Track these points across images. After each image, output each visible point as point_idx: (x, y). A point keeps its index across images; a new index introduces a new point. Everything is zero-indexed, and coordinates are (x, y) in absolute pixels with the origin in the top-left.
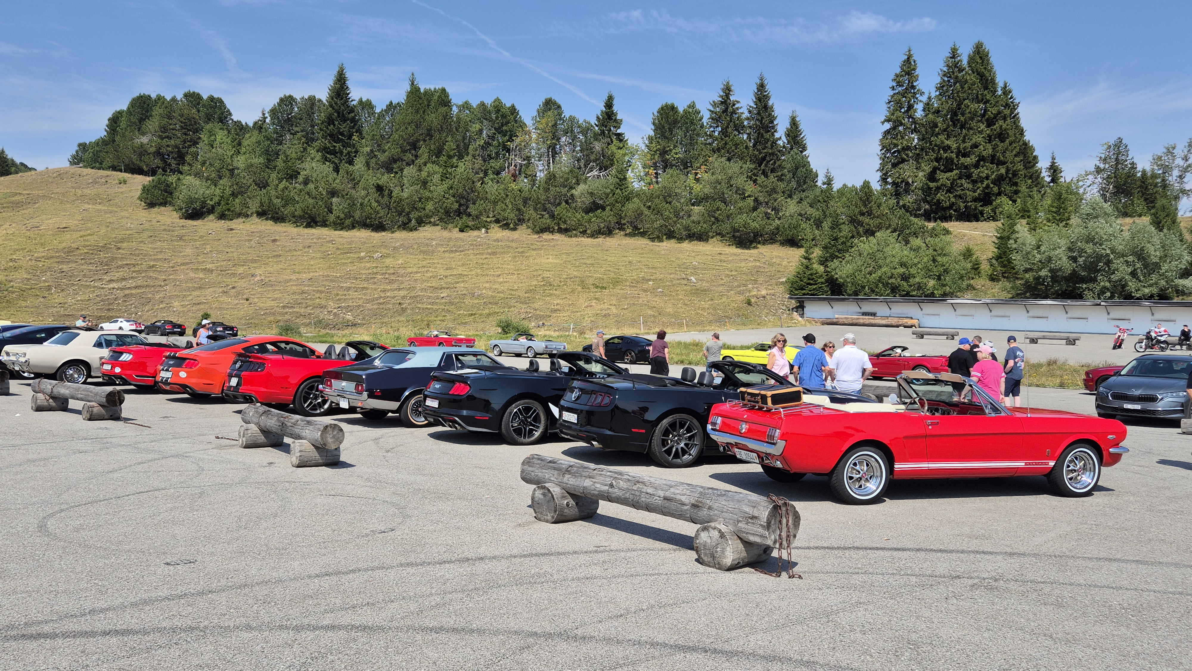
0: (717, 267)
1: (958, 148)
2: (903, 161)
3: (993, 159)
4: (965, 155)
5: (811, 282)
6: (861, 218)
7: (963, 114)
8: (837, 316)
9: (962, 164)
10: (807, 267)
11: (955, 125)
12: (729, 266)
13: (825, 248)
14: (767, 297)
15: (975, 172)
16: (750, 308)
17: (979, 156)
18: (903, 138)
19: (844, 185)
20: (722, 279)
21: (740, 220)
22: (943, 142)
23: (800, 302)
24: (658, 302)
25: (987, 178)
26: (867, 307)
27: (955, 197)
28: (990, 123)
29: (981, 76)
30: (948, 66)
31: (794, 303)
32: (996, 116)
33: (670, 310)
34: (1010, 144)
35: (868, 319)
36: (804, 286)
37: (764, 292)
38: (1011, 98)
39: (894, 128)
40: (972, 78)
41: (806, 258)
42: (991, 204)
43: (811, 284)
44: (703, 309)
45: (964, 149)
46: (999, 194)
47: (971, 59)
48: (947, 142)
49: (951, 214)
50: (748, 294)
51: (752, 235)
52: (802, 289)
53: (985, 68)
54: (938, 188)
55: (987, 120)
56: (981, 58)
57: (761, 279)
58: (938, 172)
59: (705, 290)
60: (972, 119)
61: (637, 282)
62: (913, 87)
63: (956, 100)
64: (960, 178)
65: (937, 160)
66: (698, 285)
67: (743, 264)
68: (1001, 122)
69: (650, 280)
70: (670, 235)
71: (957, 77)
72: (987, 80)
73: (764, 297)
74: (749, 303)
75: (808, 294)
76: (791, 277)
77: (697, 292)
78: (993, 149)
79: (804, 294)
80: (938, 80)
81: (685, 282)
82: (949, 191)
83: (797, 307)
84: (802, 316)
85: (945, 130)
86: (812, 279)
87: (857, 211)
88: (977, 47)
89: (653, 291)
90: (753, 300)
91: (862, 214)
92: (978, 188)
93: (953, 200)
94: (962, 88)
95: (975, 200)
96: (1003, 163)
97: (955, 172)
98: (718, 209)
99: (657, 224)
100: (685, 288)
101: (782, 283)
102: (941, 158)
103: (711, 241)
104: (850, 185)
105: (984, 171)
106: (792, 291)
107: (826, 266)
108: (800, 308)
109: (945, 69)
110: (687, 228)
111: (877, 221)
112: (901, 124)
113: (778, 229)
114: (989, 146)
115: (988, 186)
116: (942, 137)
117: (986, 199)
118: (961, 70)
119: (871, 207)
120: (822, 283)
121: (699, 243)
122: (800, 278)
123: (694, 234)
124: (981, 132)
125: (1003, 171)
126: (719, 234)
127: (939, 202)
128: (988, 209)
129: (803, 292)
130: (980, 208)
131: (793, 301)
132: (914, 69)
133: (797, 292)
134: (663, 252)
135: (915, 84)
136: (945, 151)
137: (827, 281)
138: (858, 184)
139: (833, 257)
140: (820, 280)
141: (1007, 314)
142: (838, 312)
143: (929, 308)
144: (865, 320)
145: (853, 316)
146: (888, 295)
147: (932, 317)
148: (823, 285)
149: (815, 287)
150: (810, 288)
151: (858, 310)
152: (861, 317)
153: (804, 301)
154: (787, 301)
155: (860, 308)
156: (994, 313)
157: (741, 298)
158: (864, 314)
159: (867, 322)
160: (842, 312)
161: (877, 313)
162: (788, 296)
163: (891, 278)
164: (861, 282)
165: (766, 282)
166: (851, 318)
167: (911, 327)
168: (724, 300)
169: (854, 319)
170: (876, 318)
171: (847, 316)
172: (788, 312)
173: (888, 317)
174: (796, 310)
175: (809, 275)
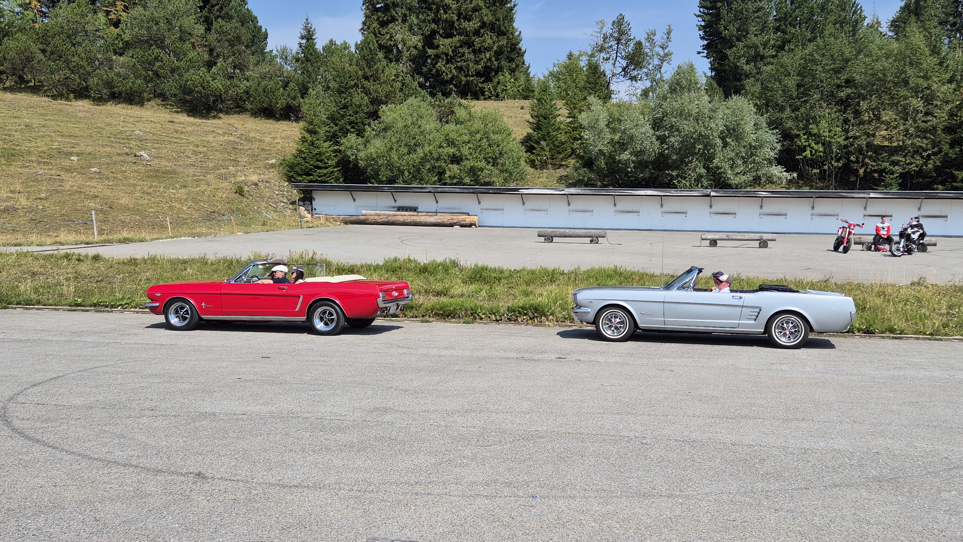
2: (393, 20)
5: (320, 164)
8: (364, 212)
10: (313, 144)
12: (191, 139)
13: (332, 118)
14: (260, 184)
15: (477, 41)
16: (244, 199)
19: (331, 41)
20: (188, 157)
27: (456, 68)
31: (296, 194)
35: (408, 216)
36: (311, 169)
37: (254, 178)
41: (308, 133)
42: (492, 81)
43: (321, 168)
46: (499, 68)
49: (450, 89)
50: (233, 180)
52: (309, 175)
54: (437, 56)
57: (243, 159)
58: (438, 36)
59: (169, 172)
61: (50, 157)
64: (462, 46)
65: (435, 21)
66: (156, 164)
69: (72, 154)
74: (240, 193)
75: (316, 181)
78: (494, 15)
79: (311, 181)
82: (449, 61)
89: (82, 170)
90: (244, 189)
91: (366, 78)
92: (481, 59)
93: (454, 72)
95: (478, 74)
97: (457, 38)
102: (440, 19)
105: (486, 40)
108: (307, 199)
113: (247, 92)
114: (489, 11)
115: (490, 59)
117: (487, 74)
120: (333, 166)
121: (129, 107)
126: (161, 96)
127: (439, 73)
128: (489, 87)
129: (309, 178)
130: (482, 85)
131: (295, 191)
133: (299, 178)
137: (338, 164)
139: (344, 132)
141: (589, 208)
142: (362, 206)
143: (489, 201)
144: (405, 218)
145: (388, 212)
146: (434, 183)
147: (494, 213)
148: (335, 170)
149: (325, 171)
150: (319, 173)
151: (392, 203)
152: (399, 213)
153: (311, 191)
154: (287, 191)
155: (395, 201)
156: (573, 206)
157: (225, 184)
158: (400, 209)
159: (409, 219)
160: (369, 207)
161: (418, 208)
162: (287, 183)
163: (438, 159)
164: (398, 165)
165: (251, 164)
166: (384, 215)
167: (470, 225)
168: (203, 187)
169: (389, 215)
170: (420, 214)
171: (378, 212)
172: (291, 206)
173: (436, 212)
174: (301, 203)
175: (317, 154)
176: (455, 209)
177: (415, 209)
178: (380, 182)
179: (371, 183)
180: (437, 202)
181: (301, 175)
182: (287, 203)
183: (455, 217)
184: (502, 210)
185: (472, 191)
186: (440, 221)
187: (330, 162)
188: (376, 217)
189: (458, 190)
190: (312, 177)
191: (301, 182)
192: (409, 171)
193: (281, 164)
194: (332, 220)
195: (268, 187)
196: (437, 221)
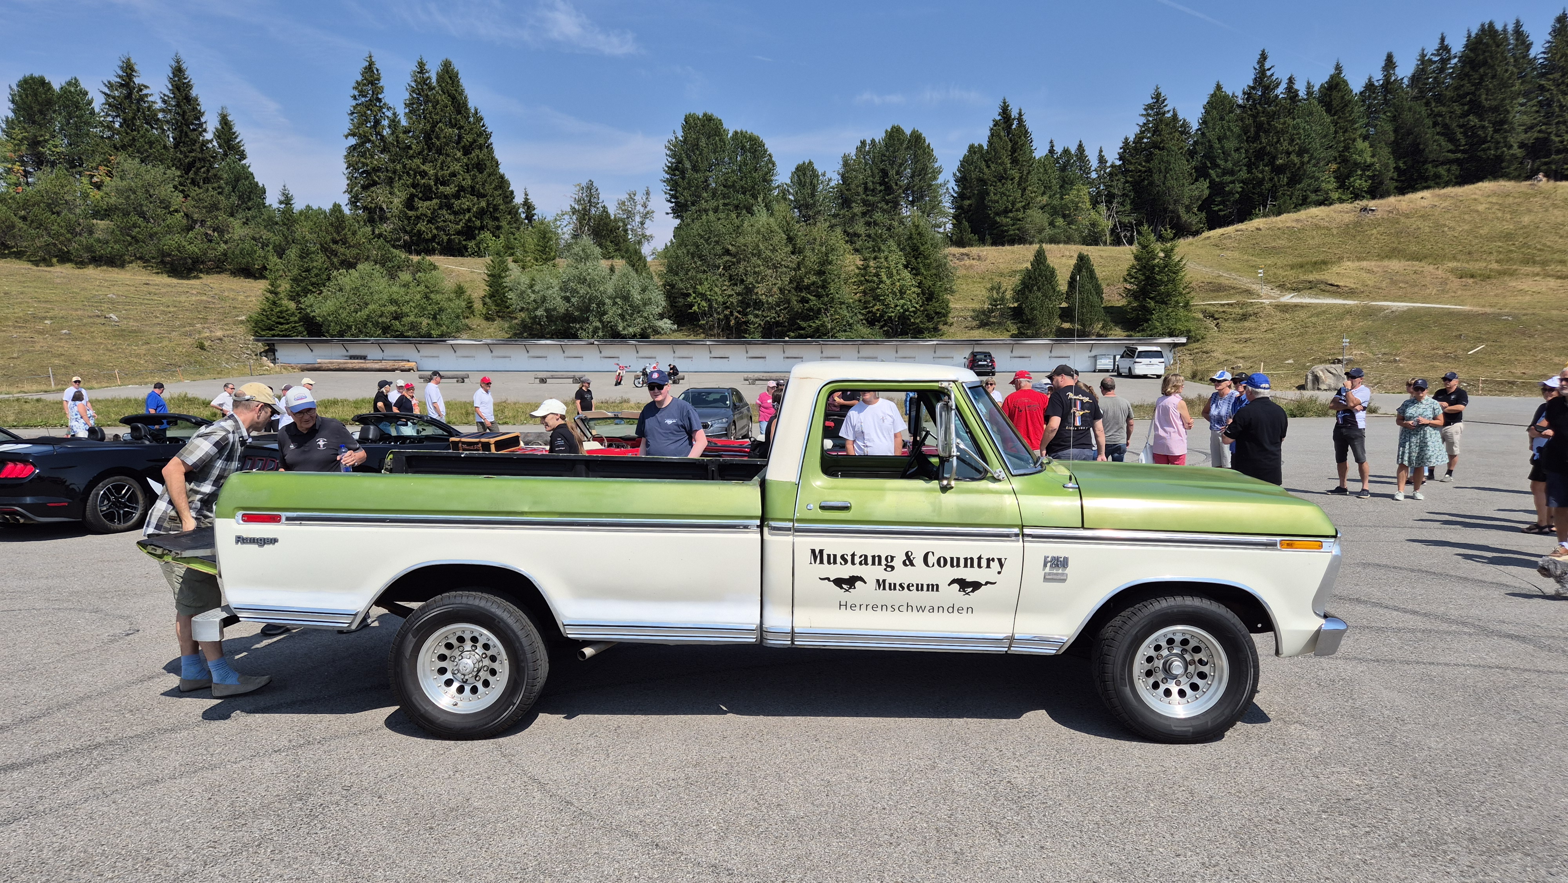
0: (146, 301)
1: (436, 175)
2: (375, 183)
3: (473, 191)
4: (444, 184)
5: (282, 320)
6: (334, 247)
7: (438, 138)
8: (319, 361)
9: (442, 192)
10: (274, 303)
11: (430, 150)
12: (164, 300)
13: (295, 280)
14: (225, 339)
15: (456, 203)
16: (205, 353)
17: (458, 186)
18: (372, 157)
19: (308, 206)
20: (156, 317)
21: (171, 241)
22: (419, 167)
23: (268, 345)
24: (64, 346)
25: (469, 210)
26: (355, 350)
27: (437, 228)
28: (467, 151)
29: (453, 98)
30: (415, 81)
31: (261, 347)
32: (471, 144)
33: (87, 357)
34: (489, 176)
35: (356, 364)
36: (273, 325)
37: (219, 334)
38: (483, 126)
39: (362, 144)
40: (444, 99)
41: (271, 292)
42: (475, 239)
43: (282, 324)
44: (138, 356)
45: (442, 176)
46: (482, 228)
47: (440, 78)
48: (423, 167)
49: (433, 247)
50: (197, 336)
51: (190, 261)
52: (271, 330)
53: (456, 90)
54: (418, 218)
55: (464, 147)
56: (450, 78)
57: (212, 317)
58: (416, 200)
59: (135, 331)
60: (447, 144)
61: (26, 321)
62: (379, 100)
63: (429, 121)
64: (440, 208)
65: (414, 186)
66: (124, 324)
67: (183, 298)
68: (477, 151)
69: (45, 318)
70: (64, 258)
71: (427, 96)
72: (459, 104)
73: (221, 339)
74: (202, 347)
75: (278, 335)
76: (254, 316)
77: (122, 334)
78: (473, 180)
79: (274, 336)
80: (407, 96)
81: (103, 321)
82: (429, 222)
83: (266, 352)
84: (274, 361)
85: (419, 153)
86: (282, 318)
87: (329, 238)
88: (445, 65)
89: (53, 332)
90: (207, 344)
91: (335, 242)
92: (461, 220)
93: (435, 231)
94: (434, 107)
95: (458, 233)
96: (484, 196)
97: (435, 201)
98: (135, 226)
99: (38, 243)
100: (103, 328)
101: (242, 322)
102: (418, 185)
103: (129, 267)
104: (315, 207)
105: (465, 202)
106: (257, 332)
107: (299, 302)
108: (270, 351)
109: (413, 84)
110: (89, 249)
111: (355, 251)
112: (369, 141)
113: (225, 254)
114: (467, 176)
115: (470, 220)
116: (417, 161)
117: (469, 232)
118: (431, 88)
119: (345, 235)
120: (295, 322)
121: (110, 269)
122: (267, 316)
123: (101, 257)
124: (458, 160)
125: (483, 204)
126: (141, 258)
127: (420, 233)
128: (471, 244)
129: (272, 333)
130: (464, 243)
131: (260, 344)
132: (378, 79)
133: (264, 333)
134: (58, 281)
135: (380, 96)
136: (423, 178)
137: (300, 320)
138: (327, 207)
139: (306, 292)
140: (292, 319)
141: (508, 355)
142: (319, 356)
143: (427, 350)
145: (342, 361)
146: (379, 336)
147: (429, 359)
148: (298, 325)
149: (287, 327)
150: (282, 329)
151: (344, 353)
152: (350, 361)
153: (275, 344)
154: (252, 345)
155: (346, 351)
156: (495, 353)
157: (188, 340)
158: (351, 357)
159: (357, 366)
160: (324, 356)
161: (366, 357)
162: (252, 338)
163: (382, 316)
164: (347, 322)
165: (220, 321)
166: (340, 363)
167: (409, 370)
168: (165, 343)
170: (368, 362)
171: (331, 361)
172: (255, 358)
173: (384, 360)
174: (265, 354)
175: (279, 312)
176: (395, 356)
177: (364, 358)
178: (332, 336)
179: (324, 336)
180: (382, 351)
181: (263, 330)
182: (251, 355)
183: (397, 364)
184: (439, 357)
185: (412, 342)
186: (383, 367)
188: (331, 365)
189: (400, 341)
190: (274, 332)
191: (265, 336)
192: (355, 326)
193: (248, 321)
194: (291, 368)
195: (233, 341)
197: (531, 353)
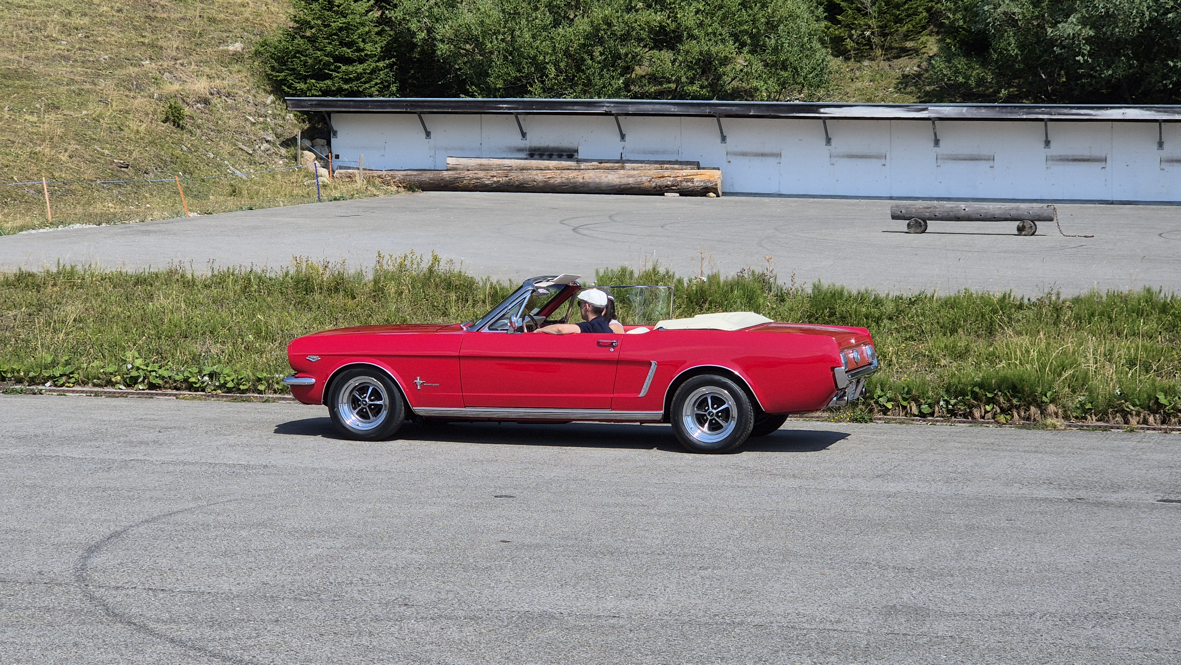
5: (347, 51)
8: (452, 161)
23: (314, 116)
26: (546, 131)
36: (327, 65)
37: (200, 85)
43: (348, 61)
52: (321, 76)
57: (170, 43)
73: (206, 102)
74: (176, 121)
75: (339, 92)
76: (275, 36)
79: (325, 93)
83: (307, 135)
84: (327, 159)
86: (350, 45)
90: (184, 111)
101: (237, 57)
106: (283, 82)
108: (319, 134)
120: (376, 56)
122: (312, 40)
129: (322, 85)
133: (301, 86)
137: (386, 50)
141: (985, 152)
142: (446, 149)
143: (746, 134)
144: (549, 174)
145: (507, 162)
146: (617, 93)
147: (757, 162)
148: (381, 64)
149: (360, 68)
150: (347, 73)
151: (516, 140)
152: (534, 163)
153: (329, 113)
154: (274, 116)
155: (524, 135)
156: (948, 146)
157: (140, 102)
158: (535, 153)
159: (558, 178)
160: (462, 149)
161: (577, 151)
162: (272, 97)
163: (625, 38)
164: (532, 53)
165: (188, 53)
166: (500, 167)
167: (704, 192)
168: (94, 109)
169: (511, 169)
170: (583, 166)
171: (484, 161)
172: (283, 151)
173: (622, 161)
174: (308, 143)
175: (341, 29)
176: (664, 152)
177: (570, 154)
178: (490, 91)
179: (468, 94)
180: (623, 137)
181: (304, 79)
182: (274, 144)
183: (667, 173)
184: (778, 155)
185: (707, 110)
186: (631, 181)
187: (368, 47)
188: (481, 174)
189: (674, 109)
190: (329, 82)
191: (303, 93)
192: (556, 64)
193: (257, 53)
194: (377, 181)
195: (231, 108)
196: (624, 181)
197: (1058, 148)
